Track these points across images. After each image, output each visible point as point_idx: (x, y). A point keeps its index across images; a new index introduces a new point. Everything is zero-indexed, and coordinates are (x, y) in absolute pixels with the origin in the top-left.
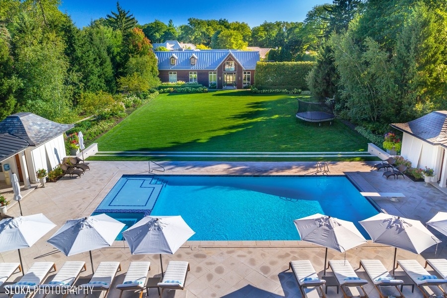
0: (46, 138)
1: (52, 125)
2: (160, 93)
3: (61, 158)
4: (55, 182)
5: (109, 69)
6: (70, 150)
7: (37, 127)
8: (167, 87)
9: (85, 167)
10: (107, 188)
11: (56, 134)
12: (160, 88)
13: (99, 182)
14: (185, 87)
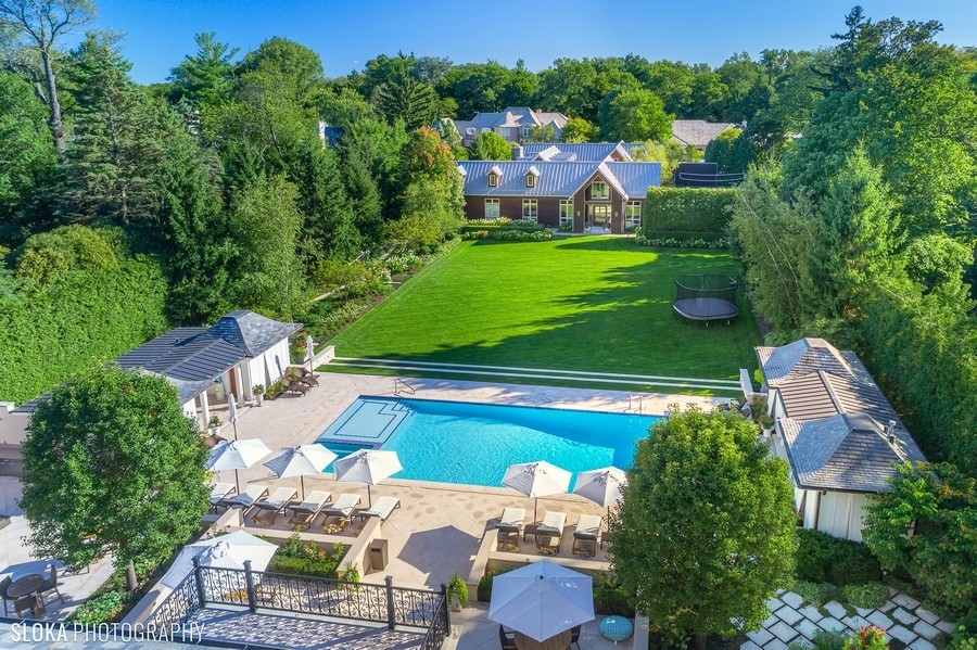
0: (266, 346)
1: (274, 327)
2: (464, 239)
3: (283, 368)
4: (274, 400)
5: (373, 204)
6: (296, 356)
7: (256, 331)
8: (476, 229)
9: (313, 381)
10: (336, 411)
11: (279, 340)
12: (463, 230)
13: (327, 403)
14: (510, 229)
